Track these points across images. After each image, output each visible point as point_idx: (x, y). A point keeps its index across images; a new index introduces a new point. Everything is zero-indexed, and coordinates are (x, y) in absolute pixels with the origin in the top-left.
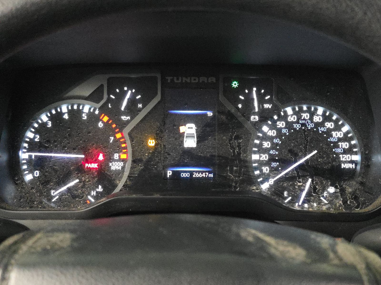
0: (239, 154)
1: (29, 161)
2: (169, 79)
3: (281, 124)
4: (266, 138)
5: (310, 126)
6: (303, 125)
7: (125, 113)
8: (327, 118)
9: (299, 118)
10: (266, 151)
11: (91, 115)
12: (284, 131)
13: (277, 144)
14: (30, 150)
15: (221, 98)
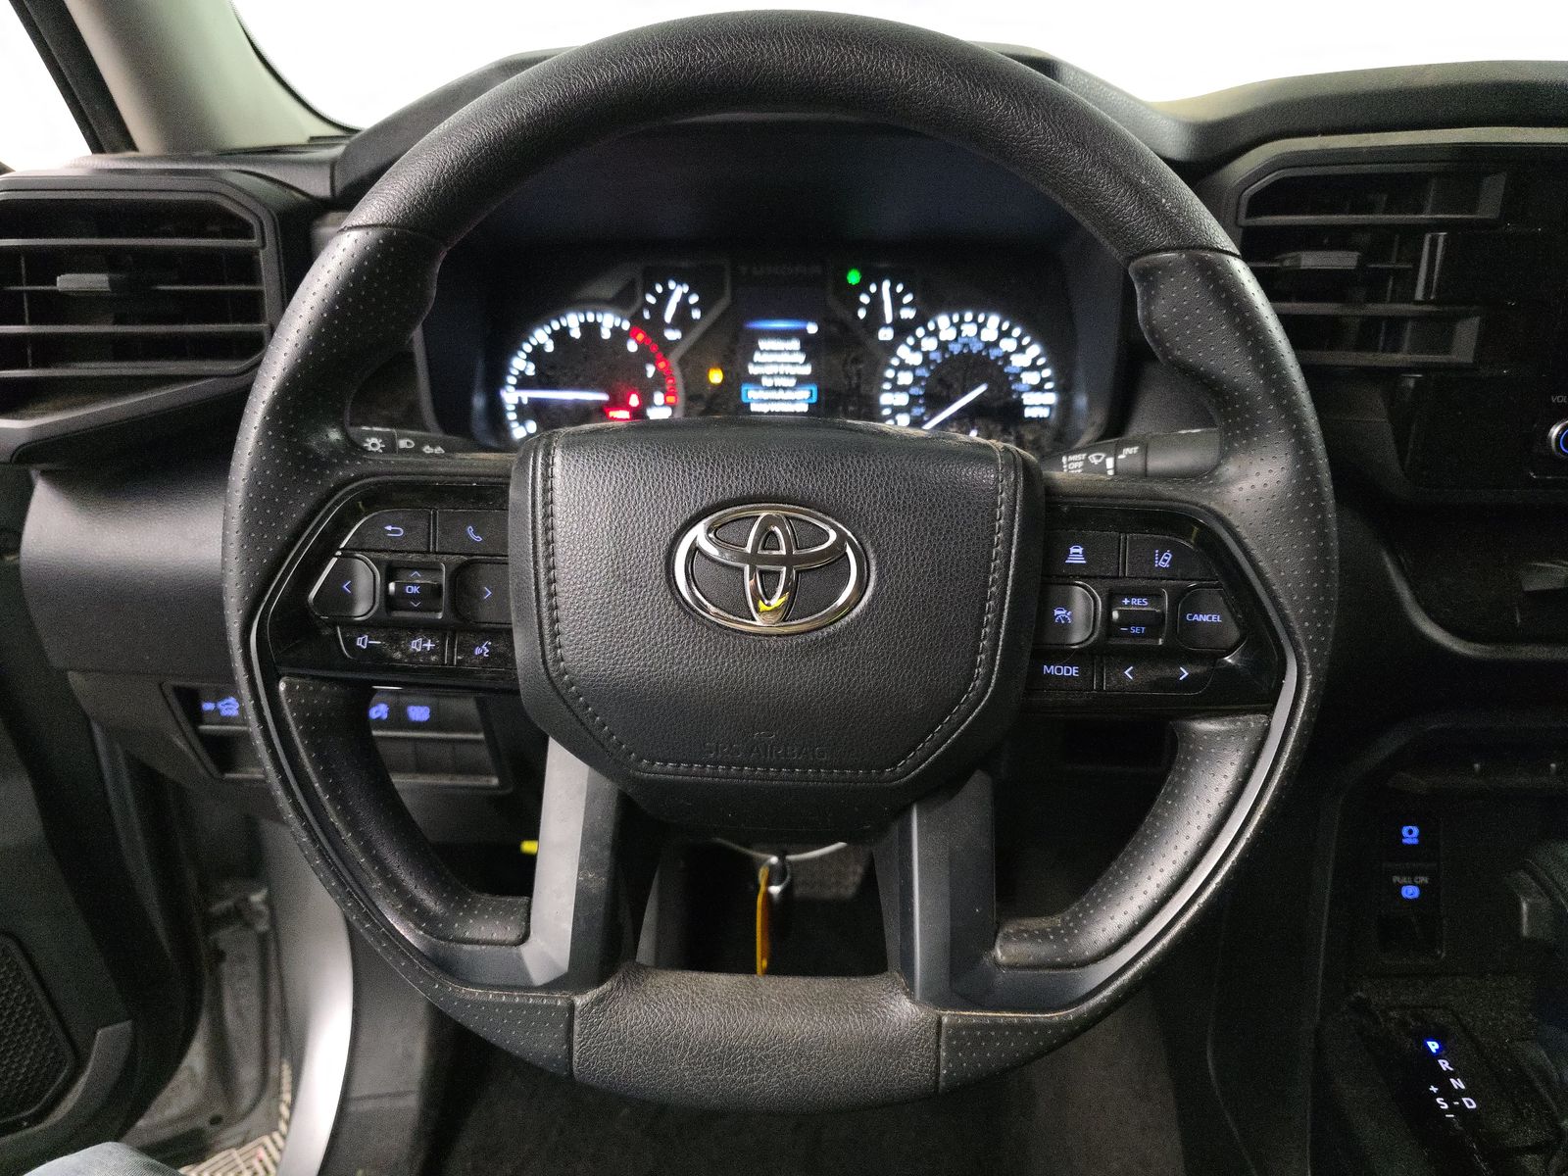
0: (858, 386)
1: (520, 408)
2: (744, 269)
3: (929, 344)
4: (903, 366)
5: (976, 348)
6: (965, 345)
7: (673, 326)
8: (1004, 334)
9: (959, 332)
10: (904, 389)
11: (616, 331)
12: (933, 356)
13: (921, 378)
14: (519, 386)
15: (832, 301)
